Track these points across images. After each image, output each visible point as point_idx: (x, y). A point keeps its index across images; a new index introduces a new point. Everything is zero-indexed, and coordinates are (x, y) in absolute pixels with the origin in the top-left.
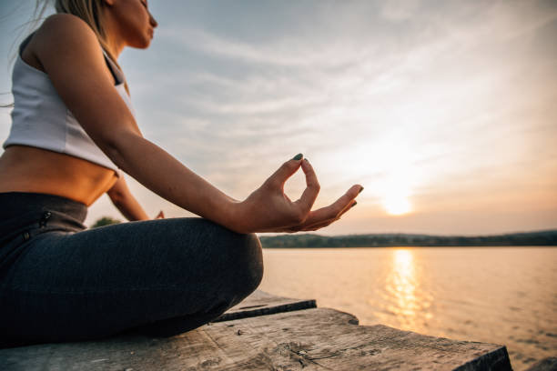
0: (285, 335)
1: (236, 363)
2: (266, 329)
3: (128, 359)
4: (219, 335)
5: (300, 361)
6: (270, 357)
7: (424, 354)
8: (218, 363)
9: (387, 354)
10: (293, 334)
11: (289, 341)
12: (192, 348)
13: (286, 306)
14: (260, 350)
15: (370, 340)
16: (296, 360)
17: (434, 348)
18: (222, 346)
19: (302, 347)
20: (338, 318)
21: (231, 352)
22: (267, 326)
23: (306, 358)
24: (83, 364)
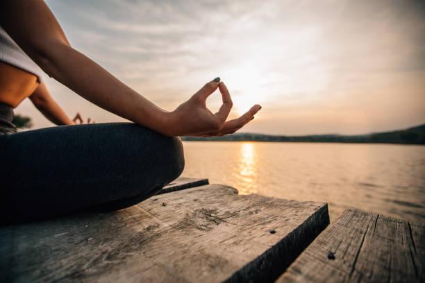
0: (196, 204)
1: (170, 226)
2: (182, 201)
3: (85, 231)
4: (149, 207)
5: (214, 221)
6: (193, 219)
7: (287, 211)
8: (157, 227)
9: (266, 212)
10: (202, 203)
11: (201, 208)
12: (134, 218)
13: (189, 184)
14: (183, 216)
15: (251, 204)
16: (211, 220)
17: (290, 206)
18: (155, 215)
19: (211, 211)
20: (226, 191)
21: (164, 218)
22: (181, 198)
23: (217, 218)
24: (48, 238)
